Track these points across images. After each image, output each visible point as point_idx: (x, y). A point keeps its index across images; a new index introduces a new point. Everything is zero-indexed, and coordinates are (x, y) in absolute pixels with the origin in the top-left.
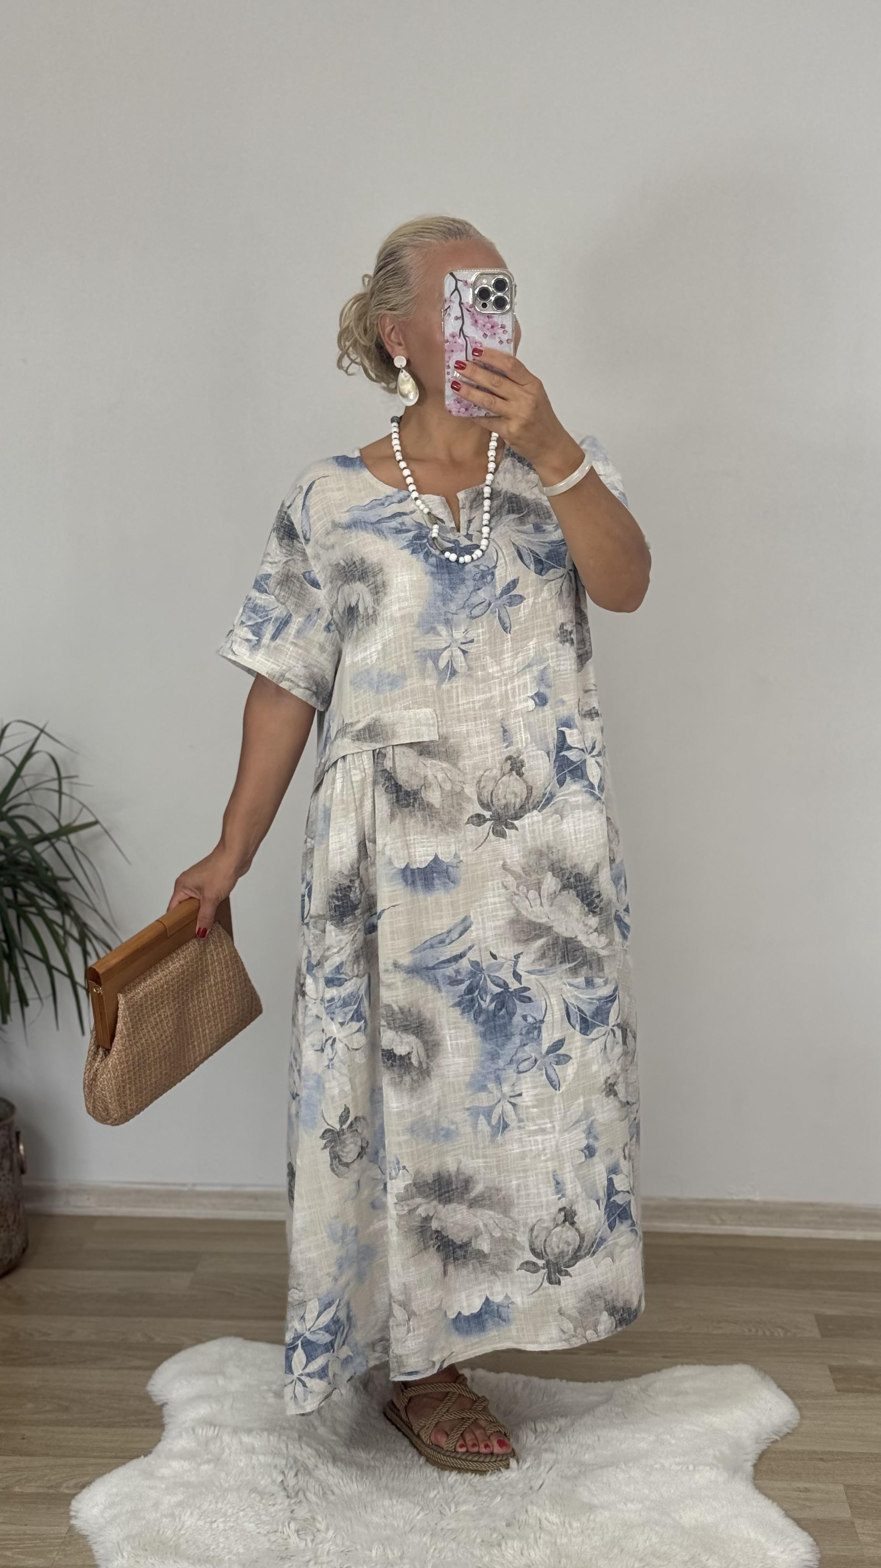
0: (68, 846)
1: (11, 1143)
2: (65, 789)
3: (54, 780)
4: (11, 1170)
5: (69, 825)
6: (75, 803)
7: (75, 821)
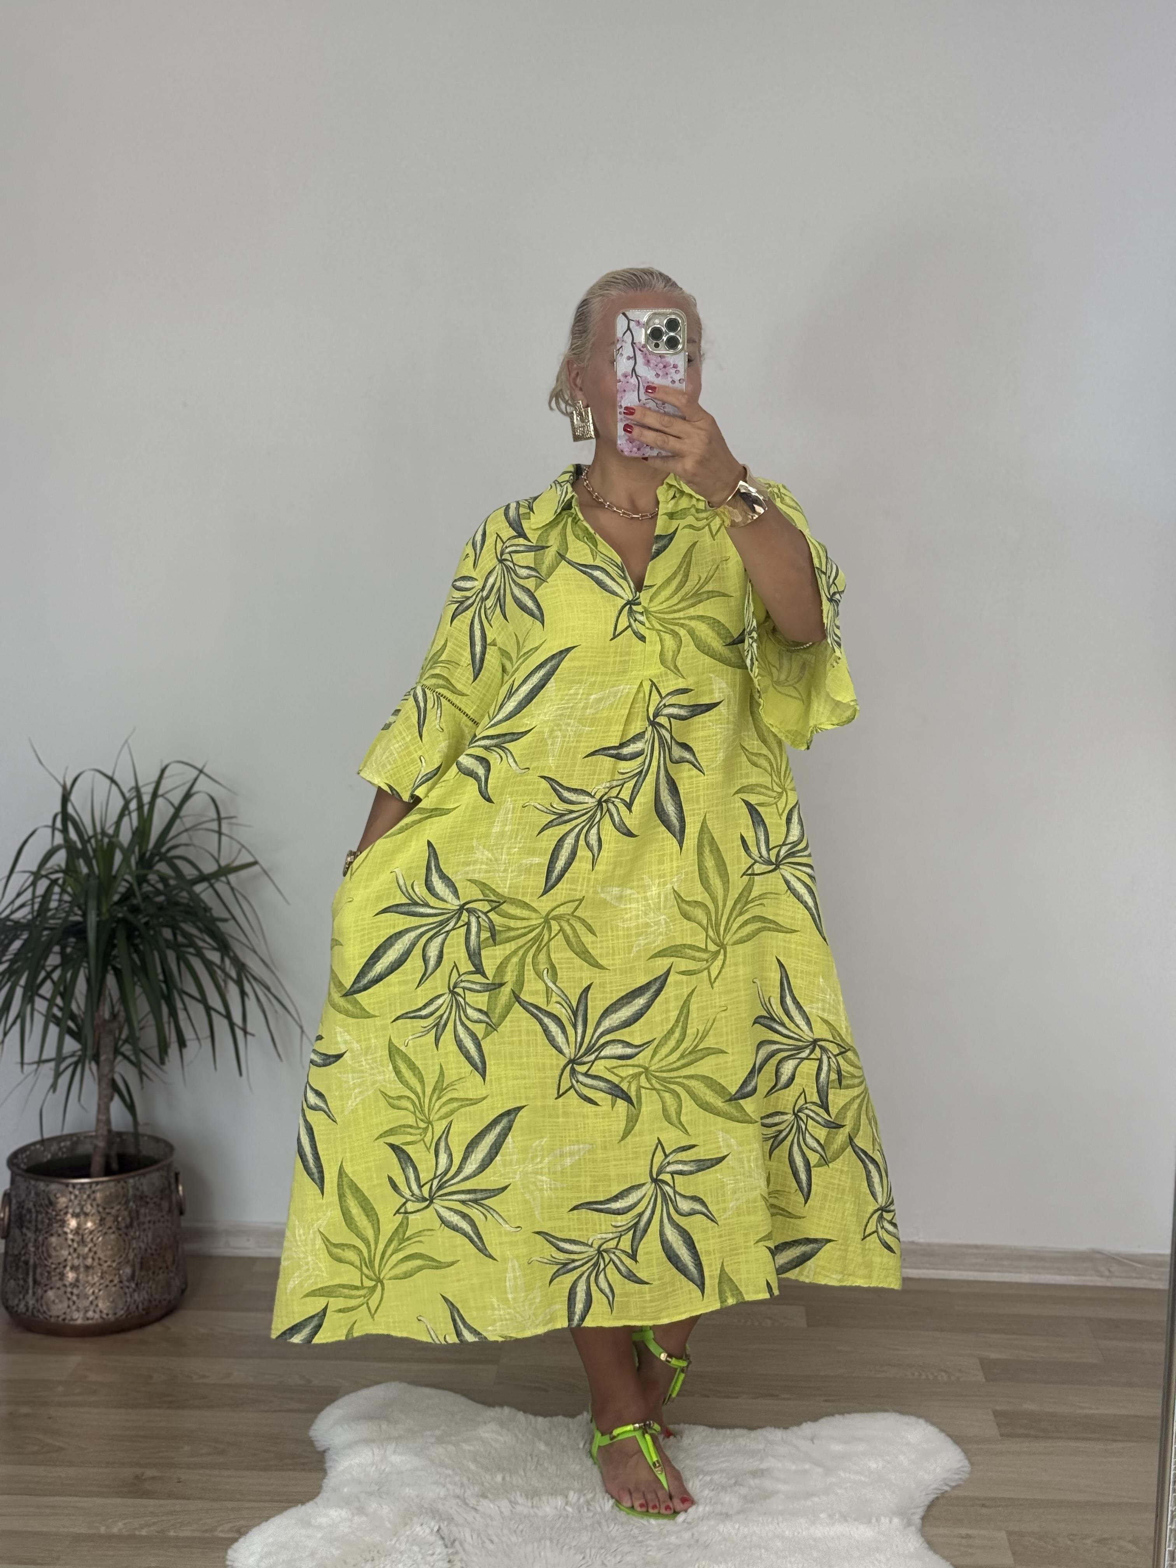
0: (227, 887)
1: (170, 1184)
2: (225, 829)
3: (213, 820)
4: (170, 1211)
5: (228, 866)
6: (234, 843)
7: (233, 861)
